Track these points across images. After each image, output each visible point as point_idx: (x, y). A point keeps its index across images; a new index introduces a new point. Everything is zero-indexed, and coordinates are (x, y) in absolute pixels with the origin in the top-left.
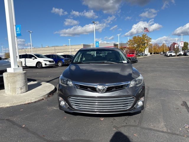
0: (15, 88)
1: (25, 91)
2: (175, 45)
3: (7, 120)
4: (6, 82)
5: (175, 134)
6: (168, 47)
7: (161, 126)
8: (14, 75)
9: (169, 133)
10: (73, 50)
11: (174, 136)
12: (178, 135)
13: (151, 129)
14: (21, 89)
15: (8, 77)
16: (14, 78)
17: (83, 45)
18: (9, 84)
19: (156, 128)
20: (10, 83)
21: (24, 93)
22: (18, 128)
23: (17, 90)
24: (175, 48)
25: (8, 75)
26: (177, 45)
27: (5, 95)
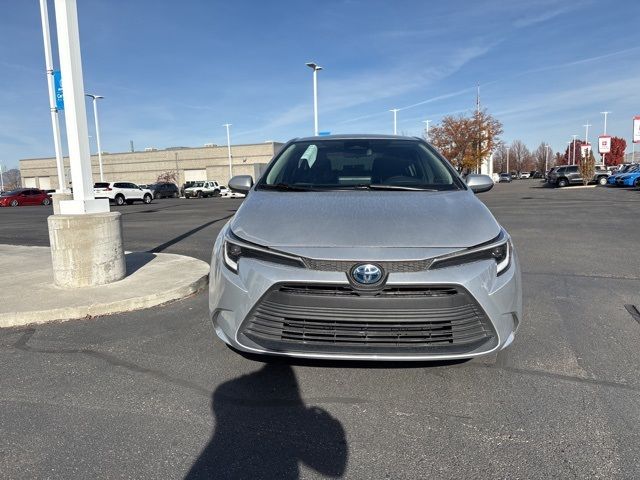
0: (90, 263)
1: (119, 276)
2: (583, 148)
3: (85, 352)
4: (60, 246)
5: (613, 384)
6: (558, 154)
7: (569, 364)
8: (85, 222)
9: (596, 382)
10: (239, 161)
11: (612, 390)
12: (622, 386)
13: (540, 373)
14: (107, 267)
15: (65, 228)
16: (86, 231)
17: (272, 145)
18: (70, 252)
19: (553, 371)
20: (74, 250)
21: (115, 280)
22: (130, 372)
23: (95, 271)
24: (584, 156)
25: (65, 220)
26: (589, 148)
27: (56, 287)
